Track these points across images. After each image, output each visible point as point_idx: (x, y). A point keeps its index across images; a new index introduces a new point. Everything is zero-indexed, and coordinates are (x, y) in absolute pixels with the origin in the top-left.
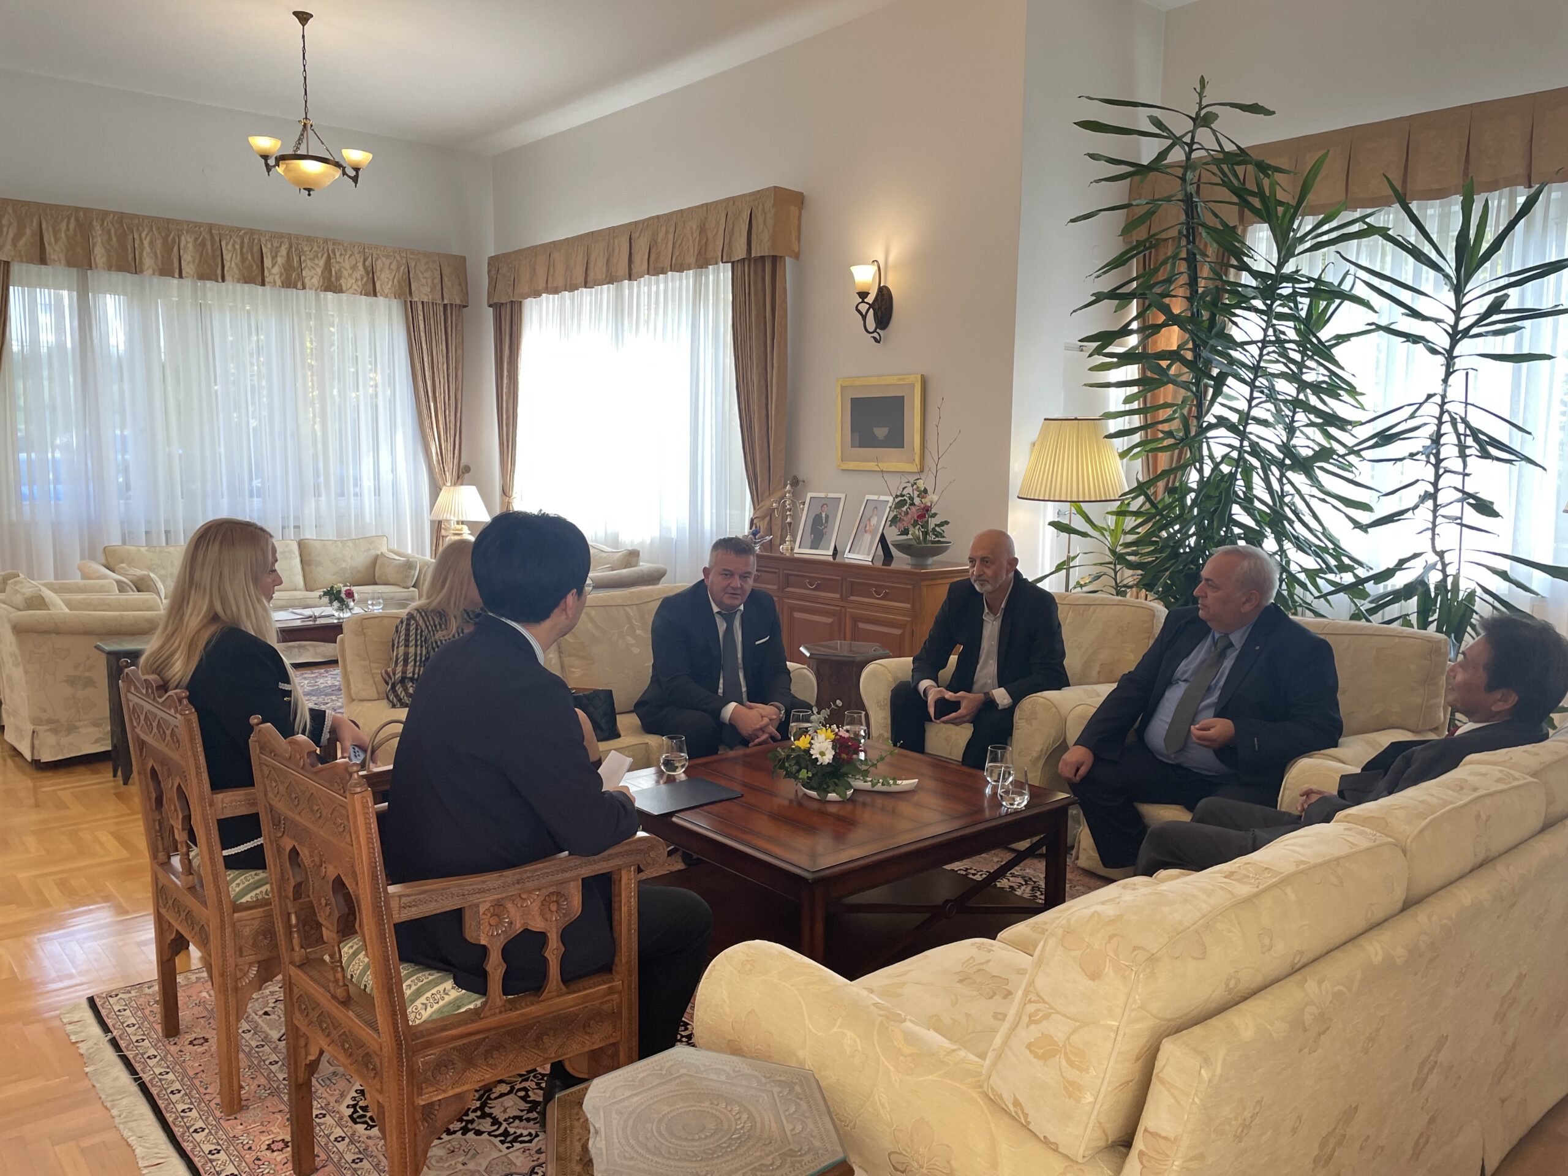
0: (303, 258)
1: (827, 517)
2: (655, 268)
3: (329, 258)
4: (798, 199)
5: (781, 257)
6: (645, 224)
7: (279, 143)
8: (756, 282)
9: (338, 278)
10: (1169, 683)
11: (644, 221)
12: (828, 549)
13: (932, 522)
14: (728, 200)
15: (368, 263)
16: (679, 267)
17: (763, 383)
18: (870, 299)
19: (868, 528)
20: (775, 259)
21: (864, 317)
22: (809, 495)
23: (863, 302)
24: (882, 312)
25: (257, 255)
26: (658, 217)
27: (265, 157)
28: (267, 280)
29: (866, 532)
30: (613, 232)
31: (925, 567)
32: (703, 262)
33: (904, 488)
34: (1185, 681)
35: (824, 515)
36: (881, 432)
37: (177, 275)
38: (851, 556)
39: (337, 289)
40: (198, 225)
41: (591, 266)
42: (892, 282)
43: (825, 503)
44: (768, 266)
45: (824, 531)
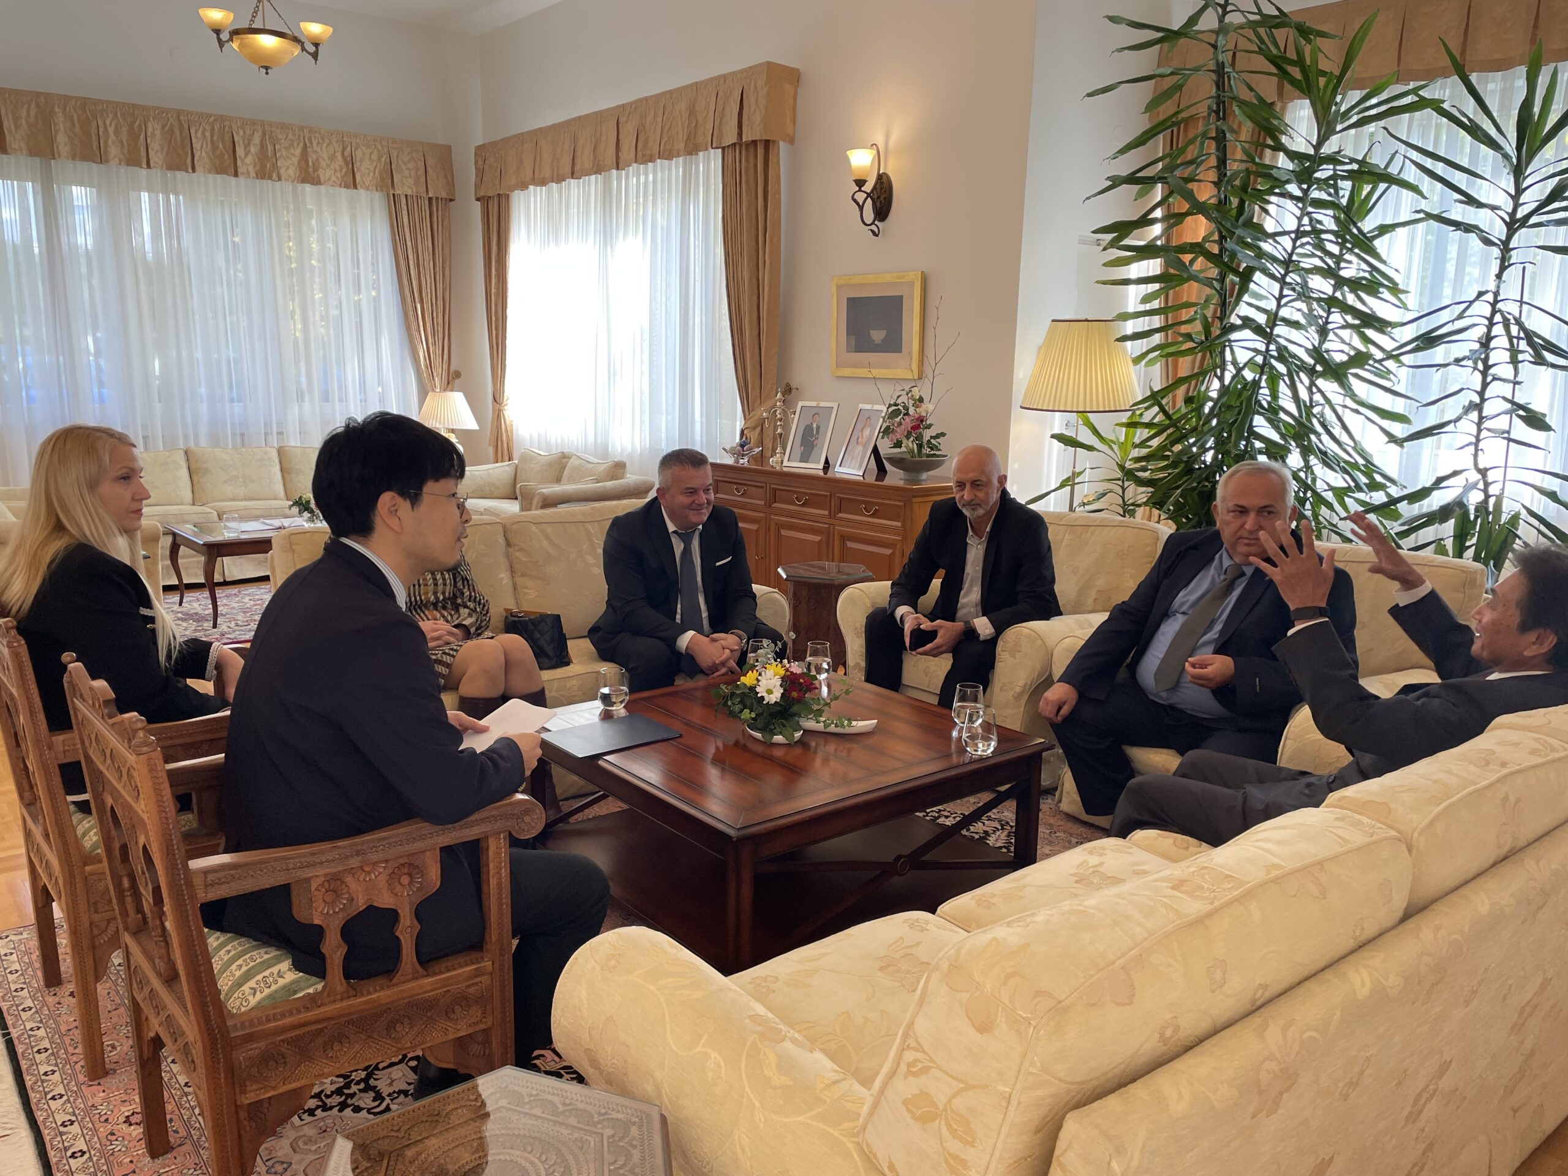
0: (277, 147)
1: (818, 427)
2: (643, 156)
3: (305, 147)
4: (793, 76)
5: (774, 141)
6: (633, 106)
7: (232, 16)
8: (747, 169)
9: (316, 169)
10: (1166, 615)
11: (631, 104)
13: (927, 434)
14: (718, 78)
15: (347, 152)
16: (668, 154)
17: (754, 281)
18: (868, 187)
19: (860, 440)
20: (767, 143)
21: (861, 208)
22: (800, 404)
23: (860, 190)
24: (881, 202)
25: (229, 143)
26: (646, 99)
27: (217, 32)
28: (240, 170)
29: (858, 442)
30: (599, 116)
31: (918, 482)
32: (692, 148)
33: (898, 397)
34: (1184, 613)
35: (815, 426)
36: (878, 335)
37: (144, 165)
38: (842, 470)
39: (315, 181)
40: (163, 111)
41: (578, 154)
42: (892, 170)
43: (816, 412)
44: (760, 151)
45: (815, 443)
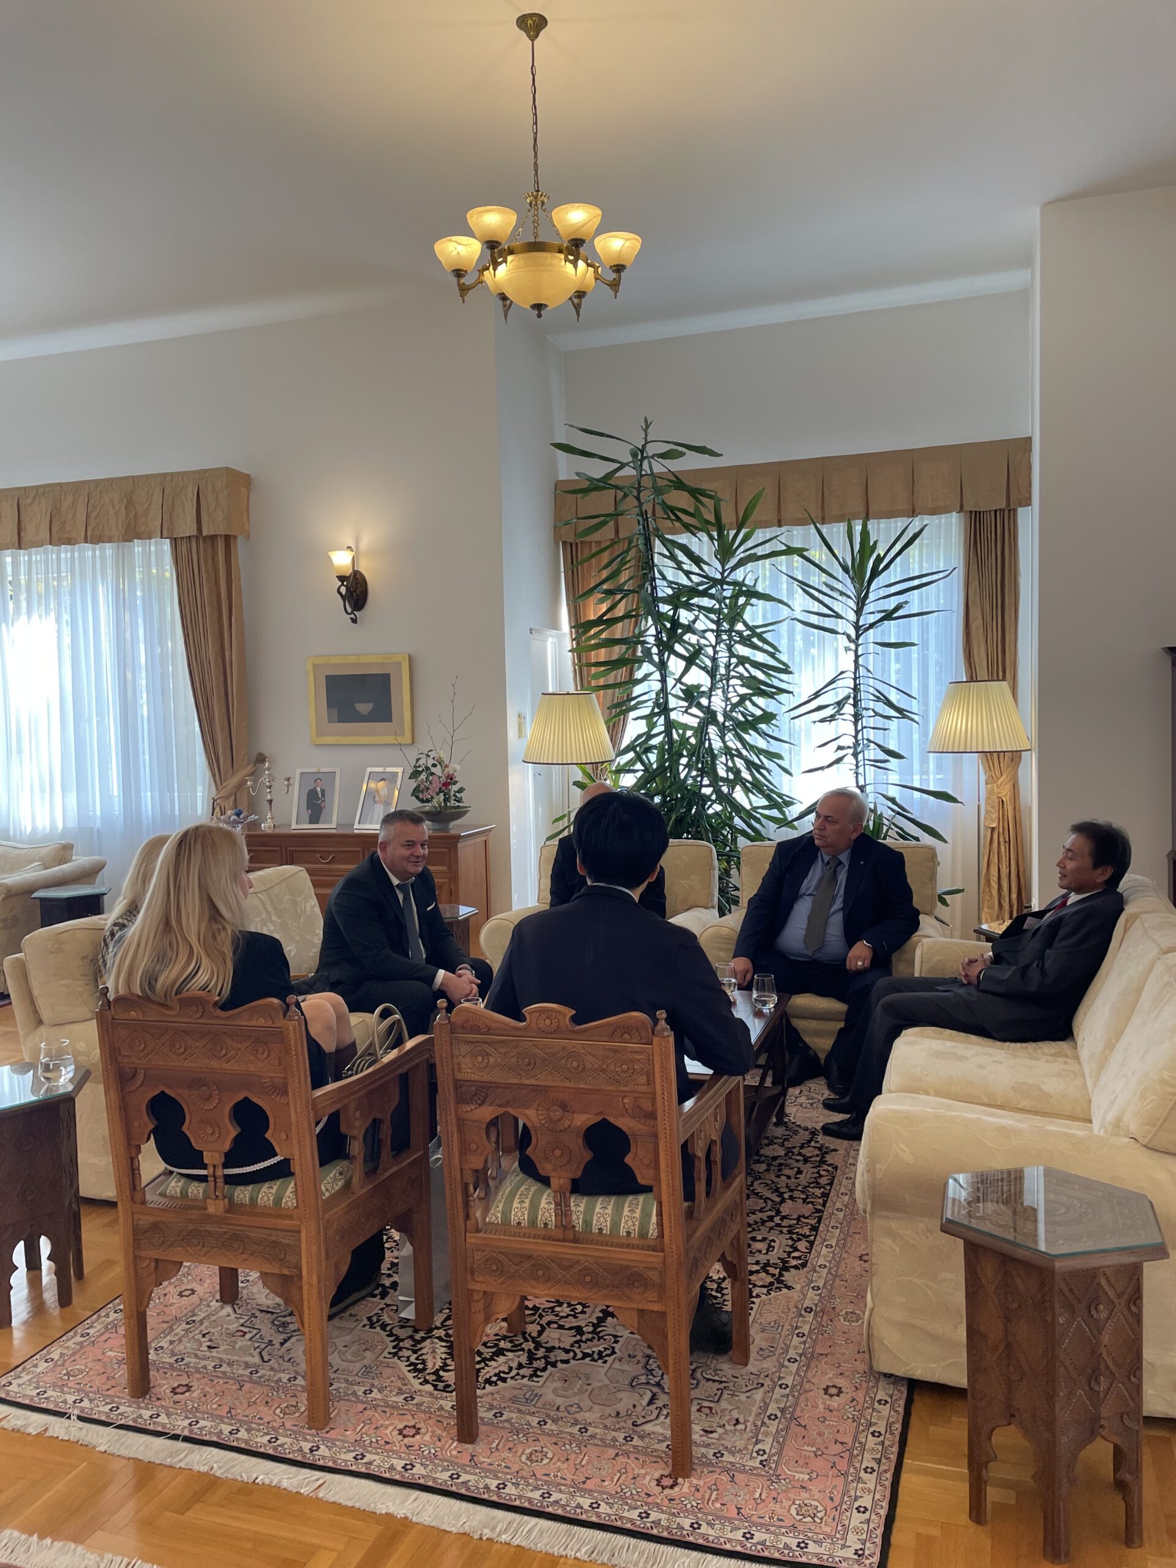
1: (323, 791)
2: (59, 539)
4: (246, 481)
5: (235, 537)
6: (41, 491)
8: (206, 560)
11: (38, 487)
12: (331, 822)
13: (455, 788)
14: (165, 475)
16: (95, 537)
17: (220, 661)
18: (348, 583)
19: (377, 798)
20: (228, 539)
21: (344, 599)
22: (299, 771)
23: (343, 585)
24: (357, 595)
26: (60, 484)
29: (375, 802)
31: (447, 830)
32: (131, 536)
33: (418, 760)
34: (810, 895)
36: (364, 708)
38: (362, 826)
43: (317, 777)
44: (221, 545)
45: (322, 805)
